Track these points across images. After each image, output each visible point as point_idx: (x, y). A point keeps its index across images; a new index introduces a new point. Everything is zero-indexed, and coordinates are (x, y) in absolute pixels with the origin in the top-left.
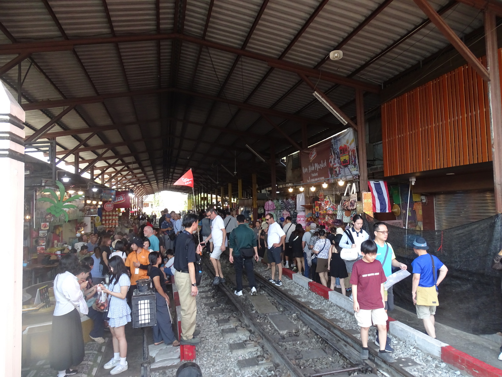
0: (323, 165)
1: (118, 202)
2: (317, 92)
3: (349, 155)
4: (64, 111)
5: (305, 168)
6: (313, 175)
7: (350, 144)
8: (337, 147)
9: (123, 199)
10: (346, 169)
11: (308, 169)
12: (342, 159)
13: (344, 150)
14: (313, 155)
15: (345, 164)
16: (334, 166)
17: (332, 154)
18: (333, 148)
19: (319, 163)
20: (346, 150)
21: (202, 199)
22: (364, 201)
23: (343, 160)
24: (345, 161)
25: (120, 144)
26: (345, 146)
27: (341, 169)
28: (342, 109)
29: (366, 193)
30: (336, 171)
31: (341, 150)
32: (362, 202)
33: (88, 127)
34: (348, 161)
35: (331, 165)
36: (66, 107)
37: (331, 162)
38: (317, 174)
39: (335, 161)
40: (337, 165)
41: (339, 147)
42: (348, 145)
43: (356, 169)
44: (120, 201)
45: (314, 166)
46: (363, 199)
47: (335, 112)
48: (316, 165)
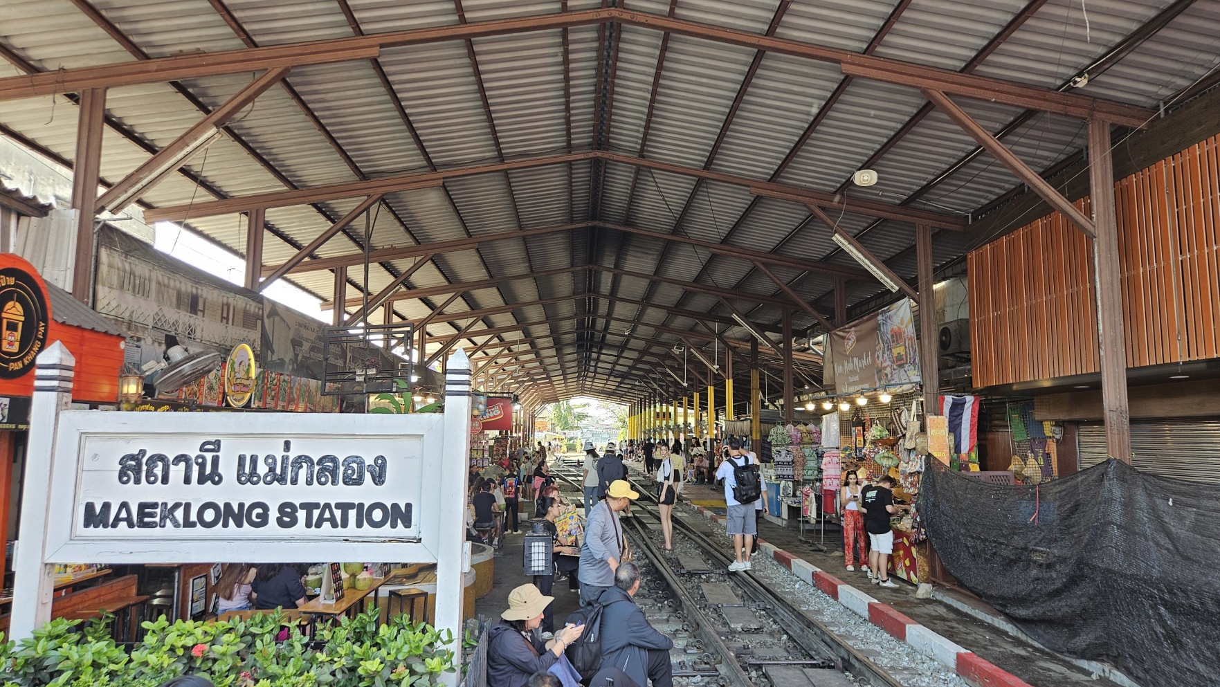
0: (867, 361)
1: (490, 418)
2: (841, 235)
3: (905, 347)
4: (415, 265)
5: (838, 365)
6: (852, 379)
7: (906, 327)
8: (887, 329)
9: (499, 412)
10: (902, 372)
11: (844, 366)
12: (895, 351)
13: (897, 336)
14: (851, 342)
15: (900, 363)
16: (884, 365)
17: (879, 343)
18: (880, 330)
19: (861, 358)
20: (901, 338)
21: (657, 415)
22: (931, 431)
23: (896, 355)
24: (899, 357)
25: (498, 310)
26: (900, 328)
27: (894, 372)
28: (890, 264)
29: (936, 417)
30: (887, 375)
31: (892, 336)
32: (926, 434)
33: (447, 283)
34: (904, 357)
35: (879, 362)
36: (418, 259)
37: (878, 357)
38: (856, 378)
39: (885, 355)
40: (888, 363)
41: (890, 329)
42: (903, 327)
43: (916, 372)
44: (495, 416)
45: (853, 362)
46: (928, 430)
47: (875, 269)
48: (856, 360)
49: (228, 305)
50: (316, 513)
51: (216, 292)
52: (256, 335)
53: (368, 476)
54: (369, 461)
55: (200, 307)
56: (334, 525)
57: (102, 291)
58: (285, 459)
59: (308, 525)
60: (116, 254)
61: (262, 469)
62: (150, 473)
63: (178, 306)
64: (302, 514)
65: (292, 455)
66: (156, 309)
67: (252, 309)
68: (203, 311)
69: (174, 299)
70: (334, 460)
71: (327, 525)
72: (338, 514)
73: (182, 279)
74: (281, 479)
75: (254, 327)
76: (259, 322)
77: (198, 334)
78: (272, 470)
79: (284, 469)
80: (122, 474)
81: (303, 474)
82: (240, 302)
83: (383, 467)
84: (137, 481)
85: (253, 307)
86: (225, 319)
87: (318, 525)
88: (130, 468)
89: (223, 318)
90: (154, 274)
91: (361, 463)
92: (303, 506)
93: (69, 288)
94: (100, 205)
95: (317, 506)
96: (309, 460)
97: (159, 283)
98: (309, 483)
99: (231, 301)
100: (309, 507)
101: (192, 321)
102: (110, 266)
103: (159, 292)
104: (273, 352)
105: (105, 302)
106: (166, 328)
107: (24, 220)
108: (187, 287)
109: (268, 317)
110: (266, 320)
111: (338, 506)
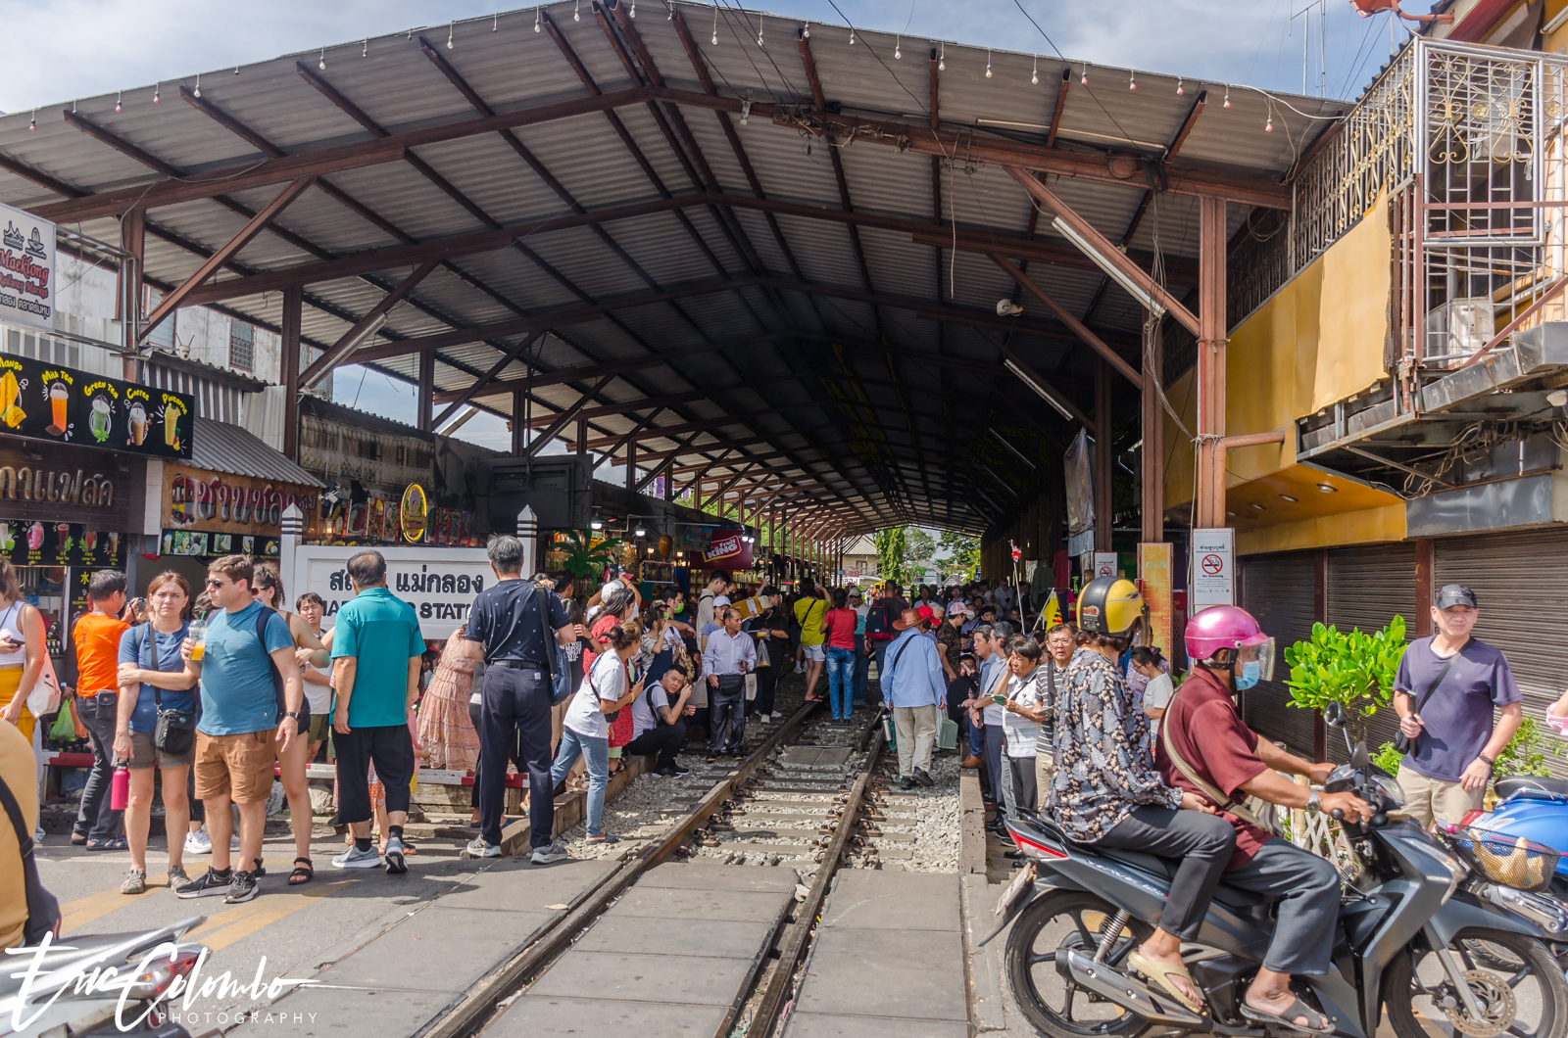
1: (725, 554)
2: (1014, 359)
9: (735, 547)
44: (730, 552)
47: (1048, 396)
49: (402, 448)
50: (443, 609)
51: (391, 438)
52: (428, 474)
53: (472, 587)
54: (473, 579)
55: (378, 453)
56: (453, 617)
57: (304, 450)
58: (424, 576)
59: (438, 617)
60: (313, 419)
61: (411, 582)
62: (347, 584)
63: (360, 455)
64: (434, 610)
65: (428, 574)
66: (343, 460)
67: (425, 448)
68: (381, 456)
69: (357, 449)
70: (452, 577)
71: (449, 617)
72: (455, 610)
73: (363, 431)
74: (422, 589)
75: (426, 465)
76: (432, 461)
77: (377, 478)
78: (417, 583)
79: (423, 582)
80: (332, 584)
81: (434, 585)
82: (413, 443)
83: (481, 582)
84: (341, 589)
85: (425, 446)
86: (400, 461)
87: (444, 617)
88: (337, 580)
89: (398, 460)
90: (340, 430)
91: (468, 579)
92: (435, 605)
93: (281, 450)
94: (301, 382)
95: (443, 605)
96: (437, 577)
97: (344, 436)
98: (438, 591)
99: (405, 443)
100: (439, 606)
101: (372, 467)
102: (308, 429)
103: (345, 445)
104: (446, 488)
105: (305, 458)
106: (352, 474)
107: (247, 395)
108: (366, 436)
109: (440, 454)
110: (438, 458)
111: (455, 606)
